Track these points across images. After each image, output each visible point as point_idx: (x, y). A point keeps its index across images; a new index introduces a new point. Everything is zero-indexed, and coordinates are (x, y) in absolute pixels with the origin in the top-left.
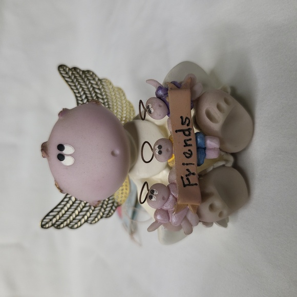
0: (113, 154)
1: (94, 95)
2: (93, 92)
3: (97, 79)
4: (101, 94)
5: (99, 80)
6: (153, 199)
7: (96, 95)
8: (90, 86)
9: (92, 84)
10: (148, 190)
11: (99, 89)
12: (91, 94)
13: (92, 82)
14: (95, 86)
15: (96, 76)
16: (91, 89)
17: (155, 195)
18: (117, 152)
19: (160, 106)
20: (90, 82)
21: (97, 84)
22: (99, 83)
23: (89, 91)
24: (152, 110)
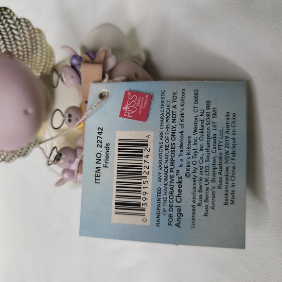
0: (26, 112)
1: (11, 36)
2: (10, 33)
3: (15, 18)
4: (19, 36)
5: (17, 19)
6: (61, 161)
7: (13, 37)
8: (6, 25)
9: (9, 23)
10: (57, 152)
11: (17, 30)
12: (7, 35)
13: (9, 21)
14: (12, 26)
15: (14, 14)
16: (8, 29)
17: (63, 158)
18: (31, 111)
19: (72, 77)
20: (7, 22)
21: (14, 24)
22: (17, 22)
23: (6, 32)
24: (65, 80)
